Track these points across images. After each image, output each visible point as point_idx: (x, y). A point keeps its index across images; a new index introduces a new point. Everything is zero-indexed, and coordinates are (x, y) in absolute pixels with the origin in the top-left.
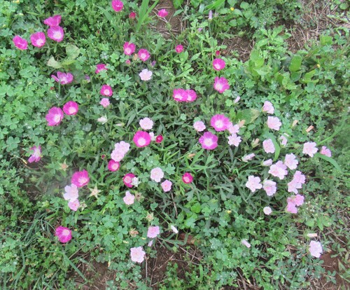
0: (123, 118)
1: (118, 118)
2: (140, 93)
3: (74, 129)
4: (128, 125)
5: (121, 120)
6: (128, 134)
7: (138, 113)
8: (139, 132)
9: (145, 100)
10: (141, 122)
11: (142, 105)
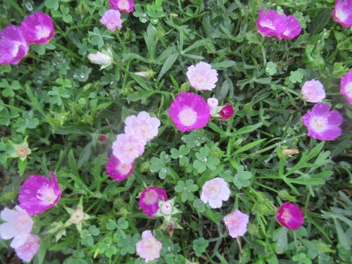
0: (151, 60)
1: (142, 59)
2: (190, 14)
3: (55, 75)
4: (161, 75)
5: (147, 65)
6: (159, 95)
7: (183, 53)
8: (183, 96)
9: (197, 28)
10: (191, 72)
11: (192, 37)
